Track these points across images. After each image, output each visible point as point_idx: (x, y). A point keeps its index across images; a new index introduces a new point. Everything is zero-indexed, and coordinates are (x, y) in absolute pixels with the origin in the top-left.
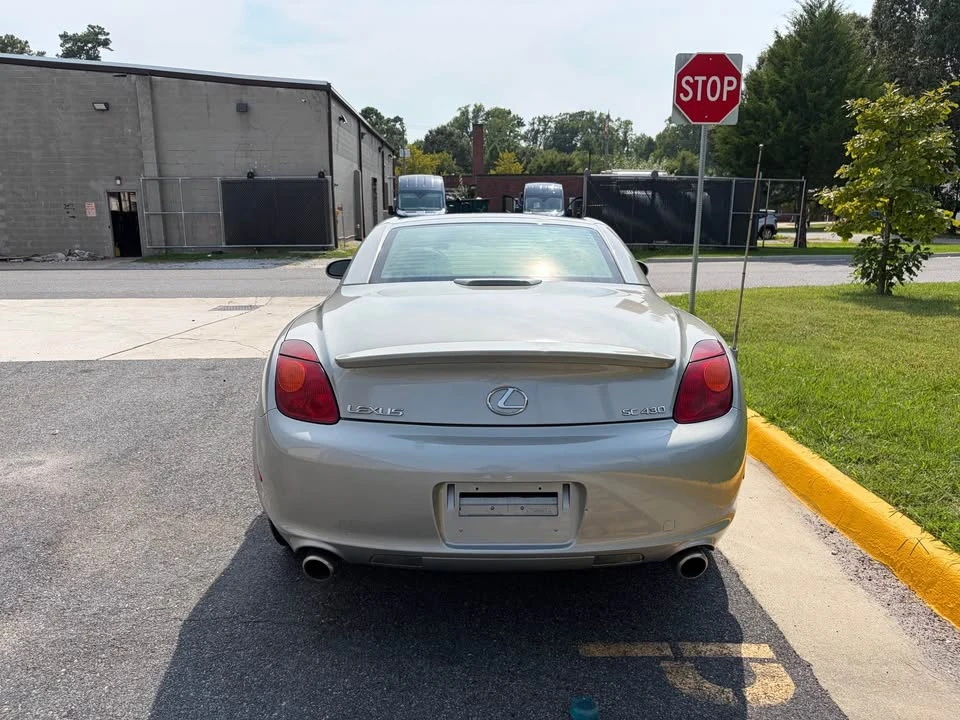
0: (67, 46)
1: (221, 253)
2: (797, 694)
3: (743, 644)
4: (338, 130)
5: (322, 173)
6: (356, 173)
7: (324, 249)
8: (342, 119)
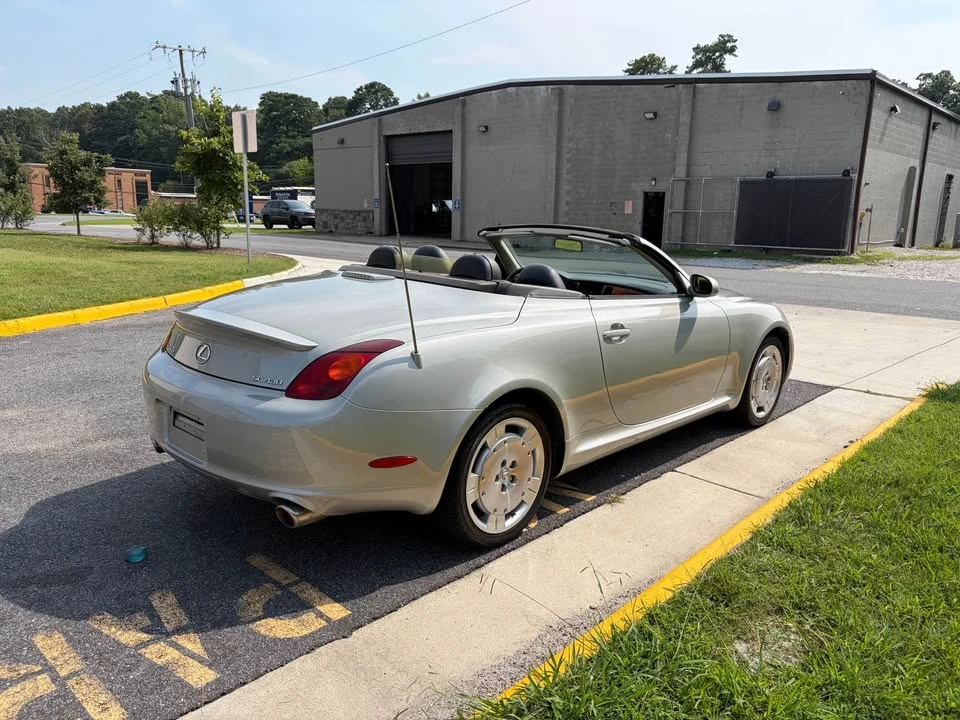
0: (698, 57)
1: (729, 251)
2: (289, 639)
3: (337, 605)
4: (887, 121)
5: (848, 171)
6: (912, 170)
7: (834, 254)
8: (894, 109)
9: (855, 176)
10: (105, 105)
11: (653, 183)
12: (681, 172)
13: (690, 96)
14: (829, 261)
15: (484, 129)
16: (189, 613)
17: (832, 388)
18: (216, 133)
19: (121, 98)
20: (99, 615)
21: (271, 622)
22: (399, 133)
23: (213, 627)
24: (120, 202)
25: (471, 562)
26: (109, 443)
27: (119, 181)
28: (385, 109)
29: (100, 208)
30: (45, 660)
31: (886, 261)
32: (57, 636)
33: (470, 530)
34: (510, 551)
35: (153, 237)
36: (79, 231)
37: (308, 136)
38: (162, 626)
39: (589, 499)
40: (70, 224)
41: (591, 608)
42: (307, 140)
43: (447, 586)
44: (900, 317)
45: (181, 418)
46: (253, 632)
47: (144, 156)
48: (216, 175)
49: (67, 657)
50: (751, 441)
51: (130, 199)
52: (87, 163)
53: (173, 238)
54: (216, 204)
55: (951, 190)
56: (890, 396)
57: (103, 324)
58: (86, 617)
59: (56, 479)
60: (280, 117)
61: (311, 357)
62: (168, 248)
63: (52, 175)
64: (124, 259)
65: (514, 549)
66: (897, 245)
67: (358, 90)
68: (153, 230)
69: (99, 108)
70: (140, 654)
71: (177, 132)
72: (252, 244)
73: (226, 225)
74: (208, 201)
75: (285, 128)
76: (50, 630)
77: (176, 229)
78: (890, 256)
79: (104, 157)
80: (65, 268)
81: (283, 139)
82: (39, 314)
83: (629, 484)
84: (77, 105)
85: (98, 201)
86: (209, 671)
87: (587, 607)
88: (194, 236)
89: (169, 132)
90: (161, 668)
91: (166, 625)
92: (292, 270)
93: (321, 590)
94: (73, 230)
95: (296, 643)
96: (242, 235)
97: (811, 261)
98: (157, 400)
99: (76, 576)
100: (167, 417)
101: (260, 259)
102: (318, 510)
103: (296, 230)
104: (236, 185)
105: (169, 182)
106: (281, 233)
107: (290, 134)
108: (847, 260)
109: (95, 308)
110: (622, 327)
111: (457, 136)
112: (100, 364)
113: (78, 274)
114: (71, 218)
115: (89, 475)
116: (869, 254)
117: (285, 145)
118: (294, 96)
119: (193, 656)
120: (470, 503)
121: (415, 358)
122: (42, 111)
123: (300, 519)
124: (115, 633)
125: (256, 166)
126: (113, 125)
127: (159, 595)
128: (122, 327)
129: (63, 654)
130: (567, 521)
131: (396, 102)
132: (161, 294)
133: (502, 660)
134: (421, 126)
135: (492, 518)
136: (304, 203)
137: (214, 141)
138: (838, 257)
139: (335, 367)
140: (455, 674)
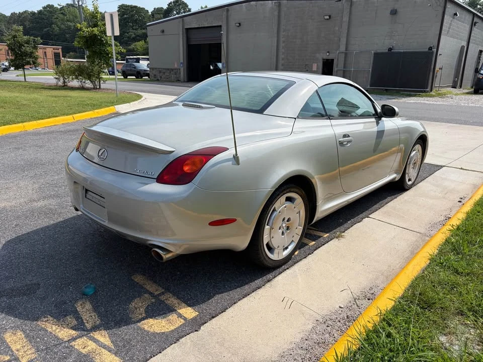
2: (163, 333)
3: (189, 308)
4: (451, 21)
5: (431, 47)
6: (463, 47)
7: (422, 92)
8: (456, 14)
9: (435, 50)
10: (36, 12)
11: (328, 54)
12: (343, 48)
13: (349, 7)
14: (419, 96)
15: (238, 25)
16: (100, 315)
17: (442, 167)
18: (96, 25)
19: (44, 8)
20: (45, 318)
21: (151, 321)
22: (193, 27)
23: (116, 325)
24: (46, 64)
25: (264, 278)
26: (46, 202)
27: (45, 53)
28: (183, 14)
29: (36, 67)
30: (12, 351)
31: (449, 96)
32: (20, 334)
33: (265, 258)
34: (285, 270)
35: (64, 82)
36: (25, 79)
37: (144, 29)
38: (84, 325)
39: (325, 236)
40: (21, 75)
41: (340, 307)
42: (144, 31)
43: (252, 294)
44: (463, 126)
45: (90, 193)
46: (140, 329)
47: (58, 39)
48: (97, 48)
49: (26, 348)
50: (406, 198)
51: (51, 62)
52: (28, 42)
53: (75, 83)
54: (98, 64)
55: (481, 59)
56: (474, 171)
57: (40, 131)
58: (37, 319)
59: (16, 225)
60: (129, 18)
61: (171, 158)
62: (73, 89)
63: (9, 49)
64: (50, 94)
65: (288, 268)
66: (453, 87)
67: (170, 4)
68: (64, 79)
69: (33, 14)
70: (71, 346)
71: (74, 26)
72: (119, 87)
73: (104, 76)
74: (93, 63)
75: (131, 24)
76: (15, 328)
77: (77, 78)
78: (450, 93)
79: (36, 39)
80: (18, 99)
81: (131, 30)
82: (4, 125)
83: (346, 225)
84: (21, 12)
85: (34, 63)
86: (116, 358)
87: (338, 307)
88: (87, 82)
89: (70, 26)
90: (85, 355)
91: (86, 324)
92: (140, 100)
93: (179, 298)
94: (22, 78)
95: (167, 336)
96: (113, 82)
97: (410, 96)
98: (75, 182)
99: (29, 291)
100: (81, 192)
101: (123, 95)
102: (176, 251)
103: (140, 79)
104: (108, 54)
105: (71, 53)
106: (132, 80)
107: (134, 28)
108: (429, 95)
109: (35, 122)
110: (349, 136)
111: (224, 28)
112: (39, 154)
113: (25, 102)
114: (20, 72)
115: (35, 222)
116: (440, 92)
117: (132, 34)
118: (136, 7)
119: (104, 347)
120: (265, 243)
121: (236, 158)
122: (3, 15)
123: (166, 256)
124: (55, 331)
125: (118, 44)
126: (41, 23)
127: (81, 303)
128: (50, 133)
129: (23, 347)
130: (315, 250)
131: (190, 10)
132: (71, 114)
133: (294, 345)
134: (205, 23)
135: (276, 251)
136: (143, 65)
137: (95, 29)
138: (424, 94)
139: (187, 165)
140: (267, 356)
